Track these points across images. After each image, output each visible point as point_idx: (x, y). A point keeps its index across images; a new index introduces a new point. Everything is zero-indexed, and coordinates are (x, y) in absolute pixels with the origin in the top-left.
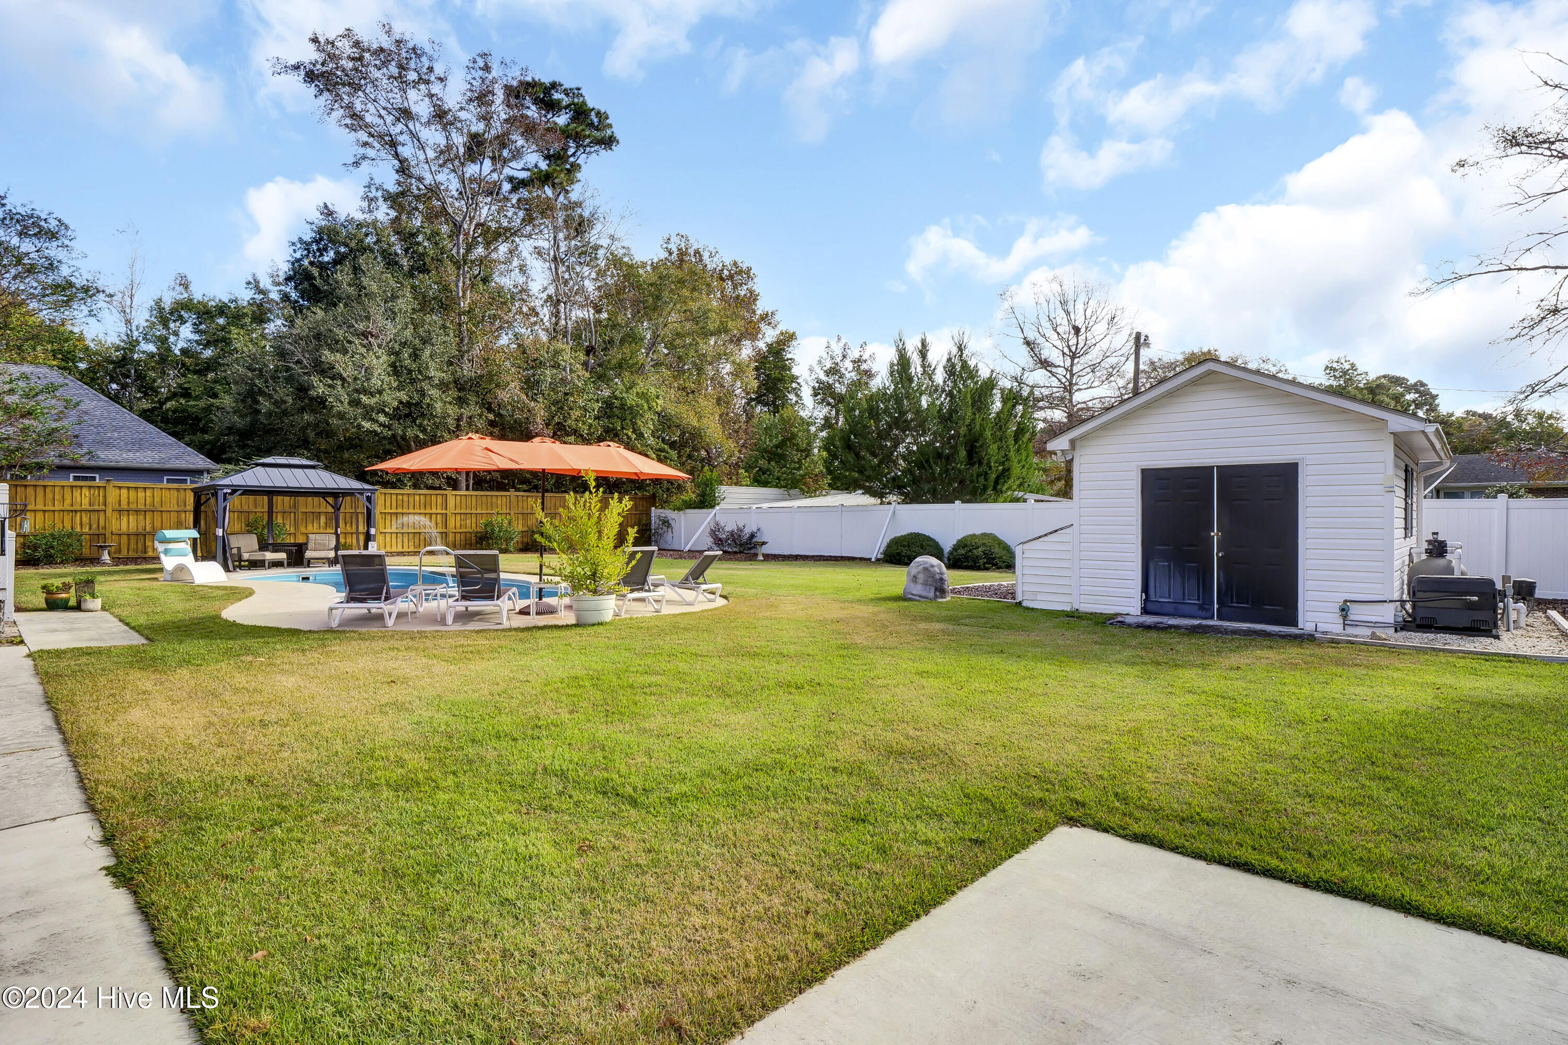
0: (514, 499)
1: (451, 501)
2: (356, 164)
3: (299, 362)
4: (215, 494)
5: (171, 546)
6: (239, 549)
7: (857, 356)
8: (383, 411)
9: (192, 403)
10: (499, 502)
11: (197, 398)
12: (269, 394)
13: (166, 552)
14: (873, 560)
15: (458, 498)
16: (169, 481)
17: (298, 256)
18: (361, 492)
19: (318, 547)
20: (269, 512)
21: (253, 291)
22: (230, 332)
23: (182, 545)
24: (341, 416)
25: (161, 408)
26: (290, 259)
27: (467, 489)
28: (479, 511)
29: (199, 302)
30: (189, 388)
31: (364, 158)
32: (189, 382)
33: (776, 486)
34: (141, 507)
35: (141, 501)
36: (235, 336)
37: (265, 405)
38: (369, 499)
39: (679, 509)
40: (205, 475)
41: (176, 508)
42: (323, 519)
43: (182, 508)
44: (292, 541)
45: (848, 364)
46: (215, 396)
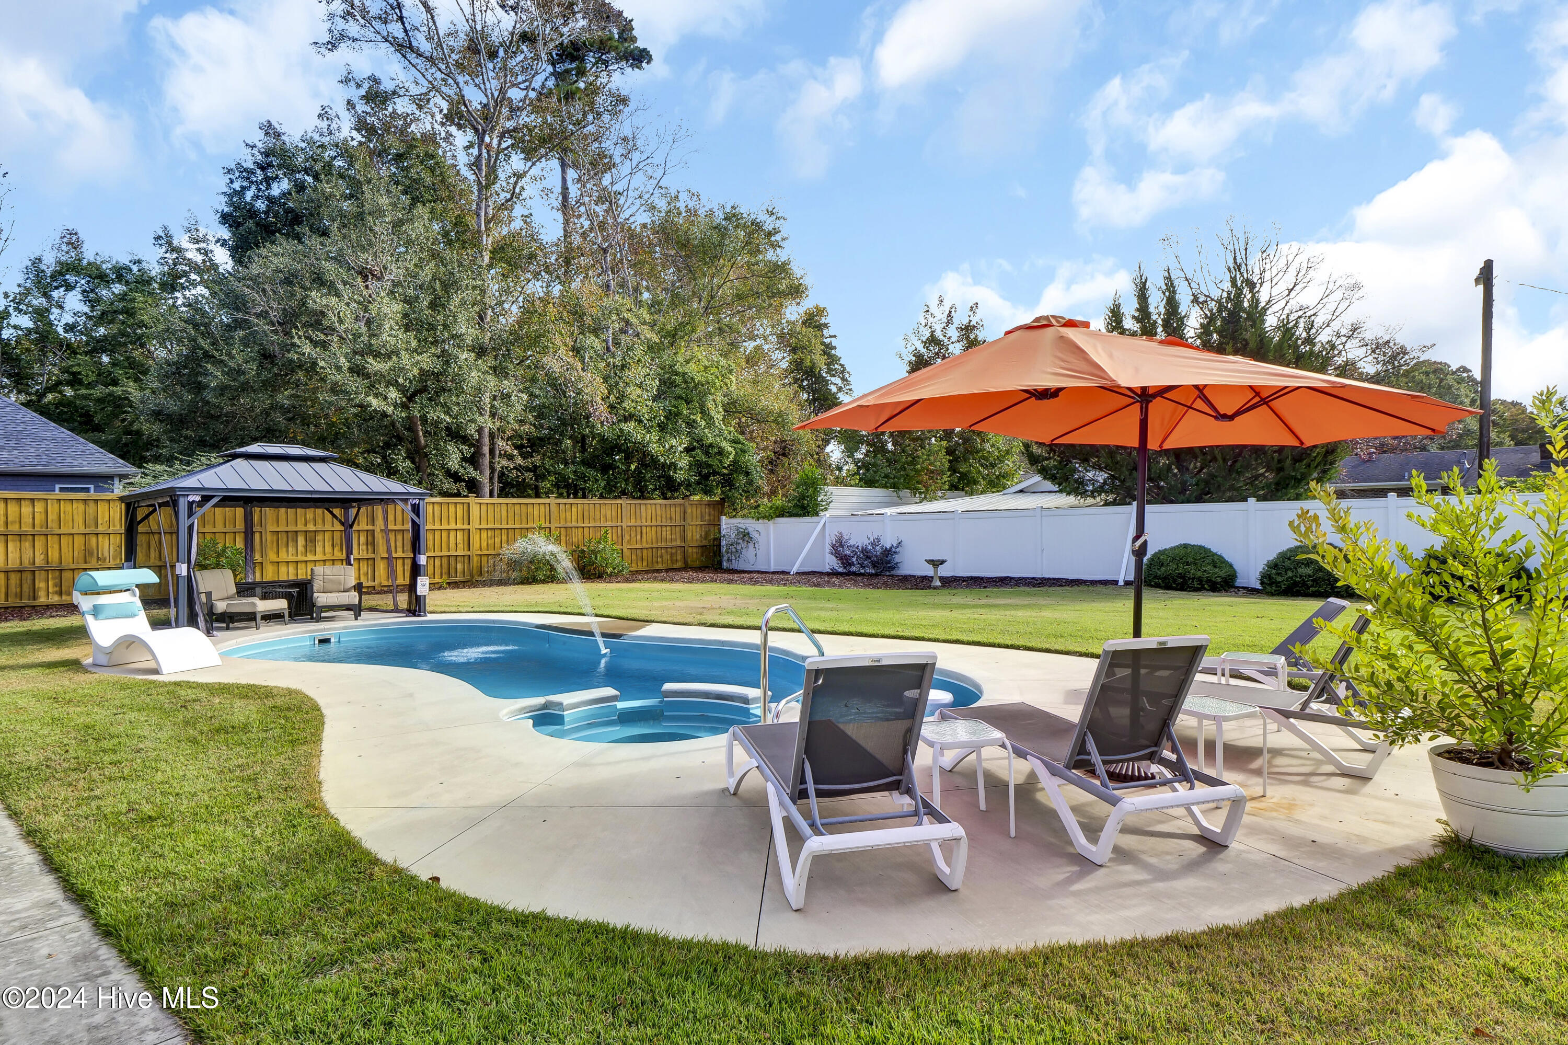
0: (554, 509)
1: (475, 511)
2: (332, 45)
3: (263, 315)
4: (174, 504)
5: (103, 600)
6: (209, 595)
7: (965, 322)
8: (396, 384)
9: (83, 391)
10: (536, 513)
11: (90, 386)
12: (222, 361)
13: (97, 611)
14: (1121, 583)
15: (484, 507)
16: (62, 490)
17: (237, 186)
18: (404, 497)
19: (329, 586)
20: (245, 533)
21: (164, 249)
22: (133, 300)
23: (124, 598)
24: (335, 389)
25: (39, 401)
26: (226, 190)
27: (491, 495)
28: (510, 526)
29: (89, 264)
30: (80, 373)
31: (343, 37)
32: (79, 365)
33: (885, 486)
34: (26, 528)
35: (27, 519)
36: (141, 305)
37: (215, 376)
38: (416, 509)
39: (769, 517)
40: (116, 481)
41: (82, 530)
42: (301, 541)
43: (92, 529)
44: (292, 577)
45: (953, 333)
46: (115, 383)
